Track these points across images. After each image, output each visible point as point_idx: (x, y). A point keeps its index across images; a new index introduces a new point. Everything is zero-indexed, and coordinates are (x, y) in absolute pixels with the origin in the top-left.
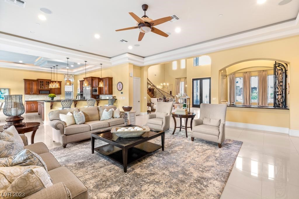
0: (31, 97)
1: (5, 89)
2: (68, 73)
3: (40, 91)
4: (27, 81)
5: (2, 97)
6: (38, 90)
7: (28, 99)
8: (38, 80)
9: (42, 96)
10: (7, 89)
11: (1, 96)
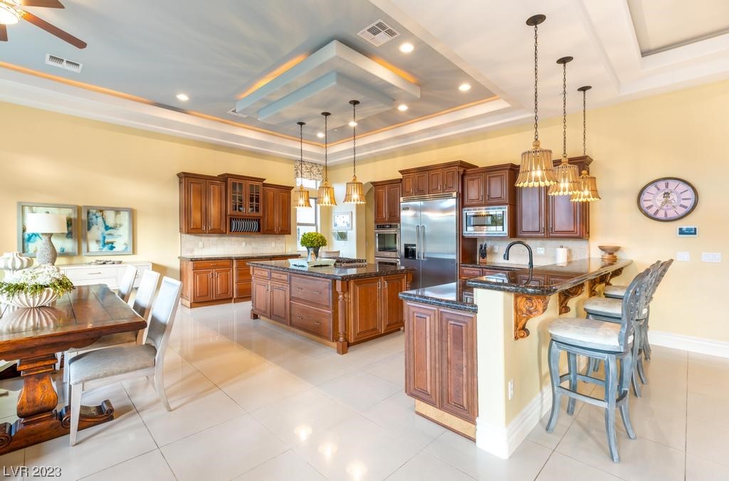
0: (201, 244)
1: (117, 211)
2: (304, 158)
3: (231, 218)
4: (194, 180)
5: (108, 243)
6: (226, 216)
7: (192, 251)
8: (225, 178)
9: (234, 239)
10: (125, 209)
11: (107, 240)
